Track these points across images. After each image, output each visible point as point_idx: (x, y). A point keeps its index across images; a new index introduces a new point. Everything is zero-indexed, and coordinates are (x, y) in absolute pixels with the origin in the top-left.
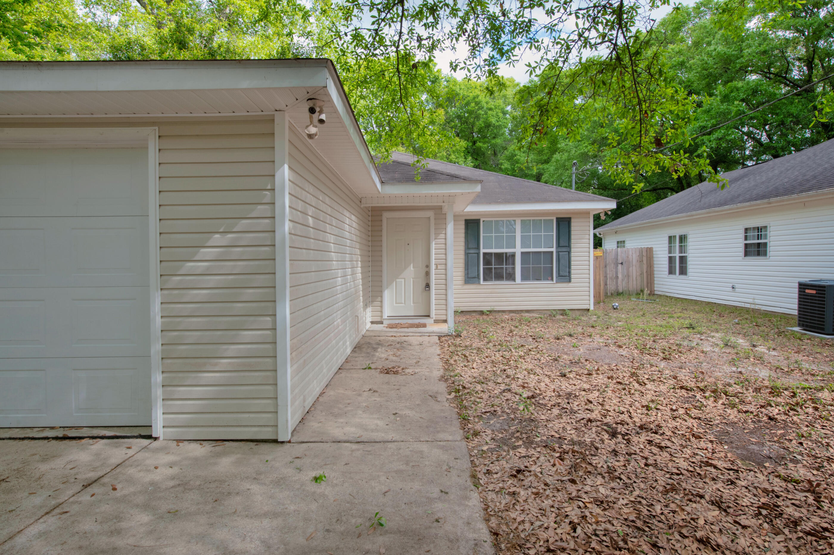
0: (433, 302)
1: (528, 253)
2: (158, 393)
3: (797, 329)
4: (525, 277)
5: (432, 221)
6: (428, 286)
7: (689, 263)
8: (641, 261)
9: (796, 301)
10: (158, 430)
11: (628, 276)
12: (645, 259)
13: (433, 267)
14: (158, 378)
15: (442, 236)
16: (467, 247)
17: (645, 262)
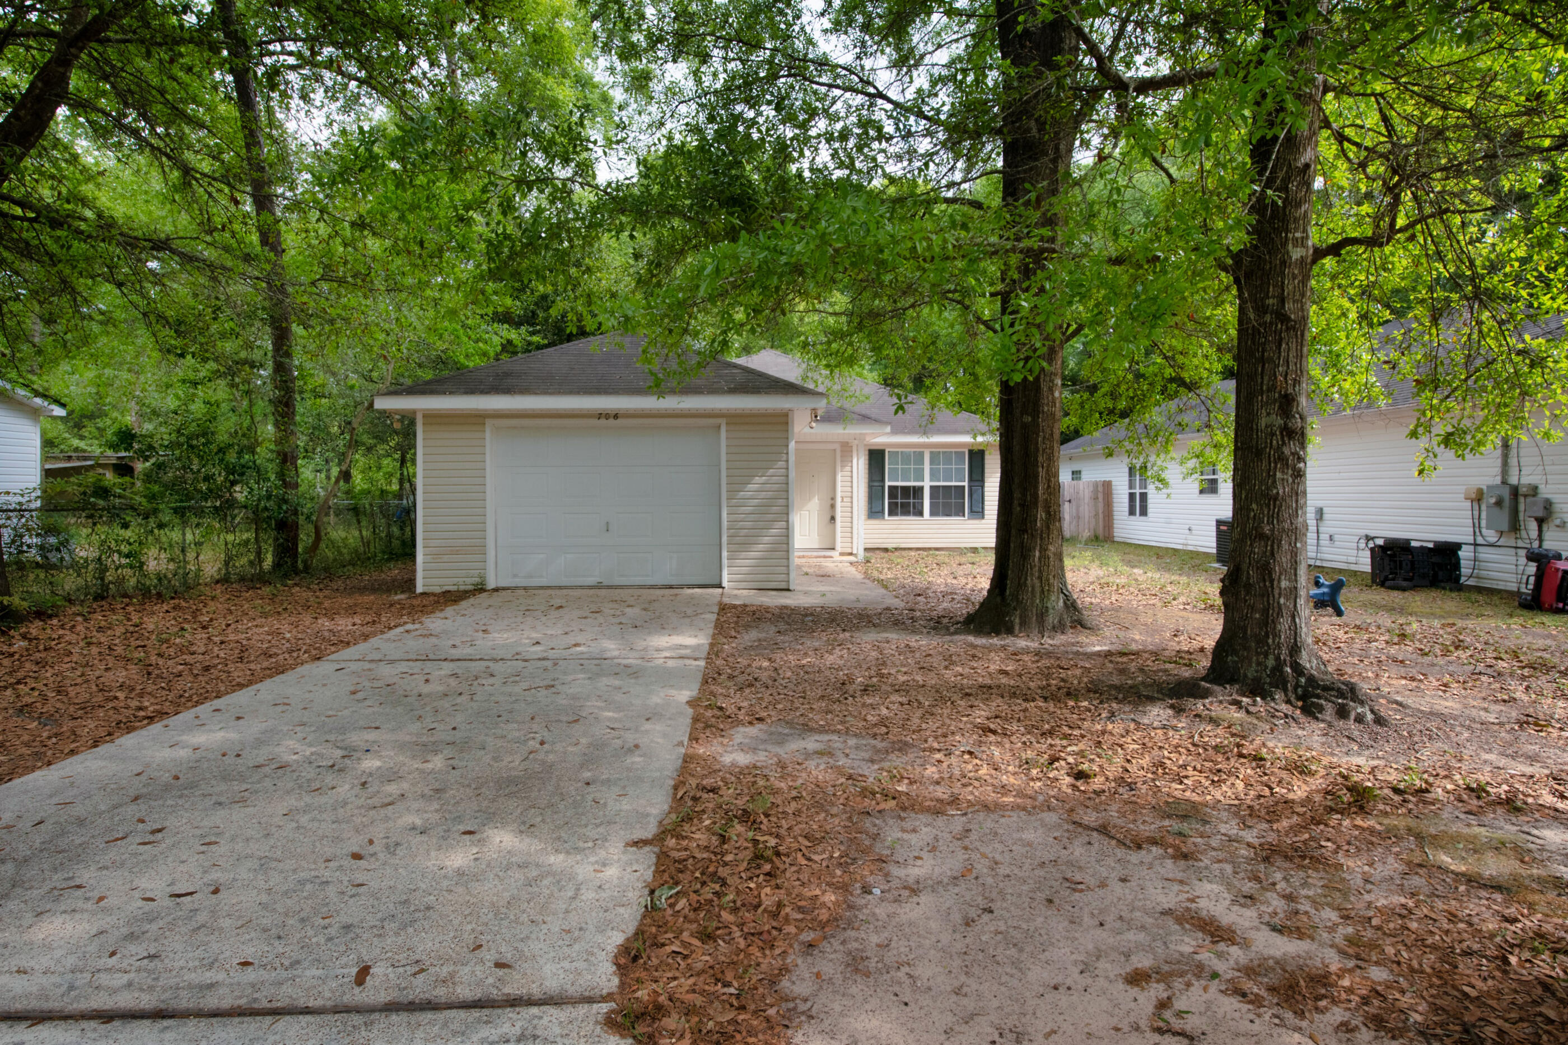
0: (839, 535)
1: (938, 487)
2: (725, 562)
3: (1217, 565)
4: (933, 513)
5: (838, 454)
6: (833, 518)
7: (1149, 501)
8: (1096, 498)
9: (1214, 539)
10: (725, 584)
11: (1078, 517)
12: (1100, 496)
13: (839, 500)
14: (725, 554)
15: (848, 468)
16: (871, 480)
17: (1101, 499)
